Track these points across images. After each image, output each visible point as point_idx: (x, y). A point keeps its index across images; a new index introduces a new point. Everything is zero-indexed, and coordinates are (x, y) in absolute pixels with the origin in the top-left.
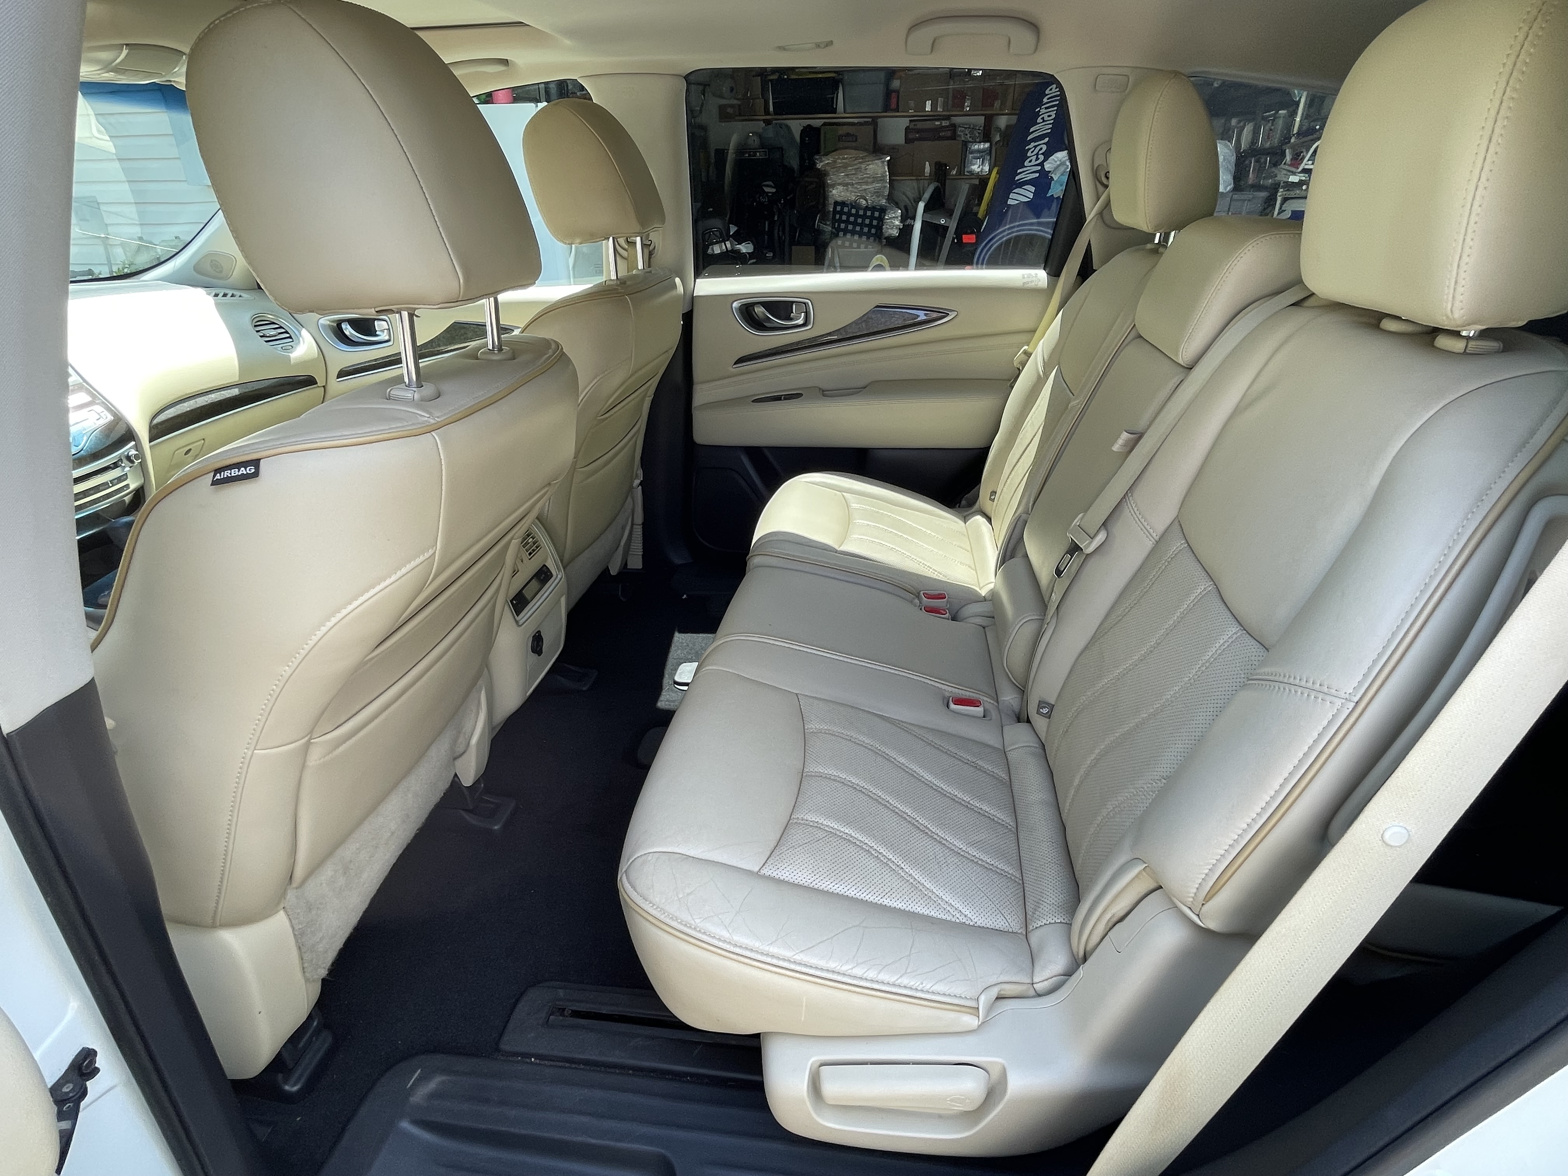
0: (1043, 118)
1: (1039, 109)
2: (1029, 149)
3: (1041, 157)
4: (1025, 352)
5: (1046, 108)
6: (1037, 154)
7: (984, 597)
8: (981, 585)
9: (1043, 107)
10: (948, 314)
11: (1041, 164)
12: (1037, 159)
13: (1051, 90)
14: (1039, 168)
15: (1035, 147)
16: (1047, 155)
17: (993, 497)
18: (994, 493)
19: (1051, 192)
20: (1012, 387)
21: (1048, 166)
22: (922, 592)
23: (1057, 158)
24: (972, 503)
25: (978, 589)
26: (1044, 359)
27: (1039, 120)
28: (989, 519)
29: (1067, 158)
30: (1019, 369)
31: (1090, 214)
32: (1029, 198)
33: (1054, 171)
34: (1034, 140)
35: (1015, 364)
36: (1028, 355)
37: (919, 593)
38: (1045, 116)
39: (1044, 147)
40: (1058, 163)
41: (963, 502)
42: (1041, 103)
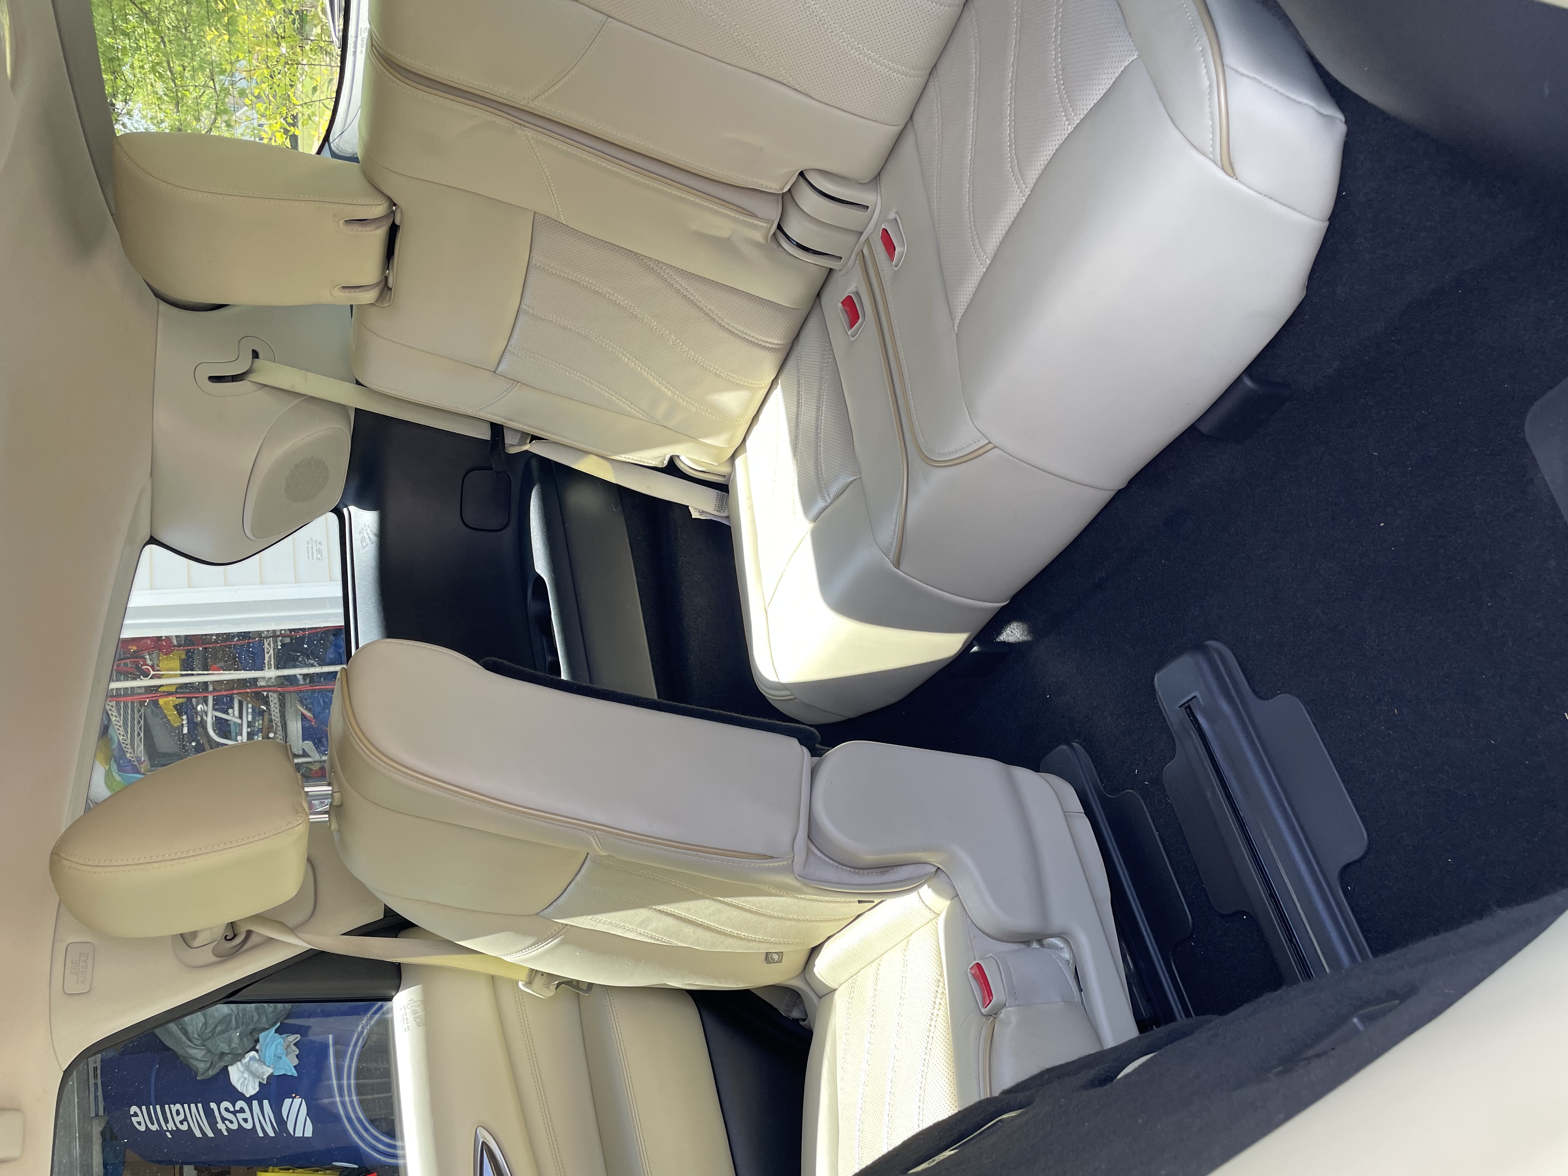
0: (181, 1122)
1: (168, 1134)
2: (228, 1129)
3: (240, 1104)
4: (529, 983)
5: (166, 1122)
6: (234, 1113)
7: (951, 900)
8: (933, 915)
9: (165, 1128)
10: (483, 1142)
11: (249, 1101)
12: (242, 1110)
13: (139, 1123)
14: (255, 1103)
15: (224, 1119)
16: (235, 1095)
17: (776, 957)
18: (768, 958)
19: (291, 1070)
20: (591, 985)
21: (251, 1089)
22: (984, 1011)
23: (238, 1081)
24: (793, 995)
25: (941, 920)
26: (534, 944)
27: (184, 1127)
28: (815, 951)
29: (239, 1063)
30: (558, 985)
31: (296, 946)
32: (302, 1101)
33: (258, 1078)
34: (213, 1124)
35: (551, 994)
36: (533, 974)
37: (989, 1015)
38: (178, 1119)
39: (225, 1104)
40: (246, 1075)
41: (795, 1014)
42: (161, 1133)
